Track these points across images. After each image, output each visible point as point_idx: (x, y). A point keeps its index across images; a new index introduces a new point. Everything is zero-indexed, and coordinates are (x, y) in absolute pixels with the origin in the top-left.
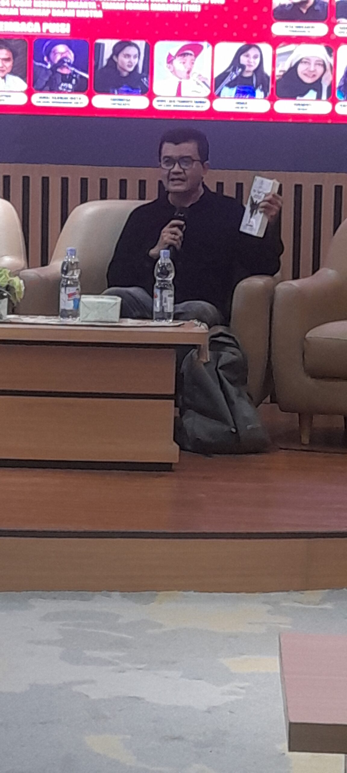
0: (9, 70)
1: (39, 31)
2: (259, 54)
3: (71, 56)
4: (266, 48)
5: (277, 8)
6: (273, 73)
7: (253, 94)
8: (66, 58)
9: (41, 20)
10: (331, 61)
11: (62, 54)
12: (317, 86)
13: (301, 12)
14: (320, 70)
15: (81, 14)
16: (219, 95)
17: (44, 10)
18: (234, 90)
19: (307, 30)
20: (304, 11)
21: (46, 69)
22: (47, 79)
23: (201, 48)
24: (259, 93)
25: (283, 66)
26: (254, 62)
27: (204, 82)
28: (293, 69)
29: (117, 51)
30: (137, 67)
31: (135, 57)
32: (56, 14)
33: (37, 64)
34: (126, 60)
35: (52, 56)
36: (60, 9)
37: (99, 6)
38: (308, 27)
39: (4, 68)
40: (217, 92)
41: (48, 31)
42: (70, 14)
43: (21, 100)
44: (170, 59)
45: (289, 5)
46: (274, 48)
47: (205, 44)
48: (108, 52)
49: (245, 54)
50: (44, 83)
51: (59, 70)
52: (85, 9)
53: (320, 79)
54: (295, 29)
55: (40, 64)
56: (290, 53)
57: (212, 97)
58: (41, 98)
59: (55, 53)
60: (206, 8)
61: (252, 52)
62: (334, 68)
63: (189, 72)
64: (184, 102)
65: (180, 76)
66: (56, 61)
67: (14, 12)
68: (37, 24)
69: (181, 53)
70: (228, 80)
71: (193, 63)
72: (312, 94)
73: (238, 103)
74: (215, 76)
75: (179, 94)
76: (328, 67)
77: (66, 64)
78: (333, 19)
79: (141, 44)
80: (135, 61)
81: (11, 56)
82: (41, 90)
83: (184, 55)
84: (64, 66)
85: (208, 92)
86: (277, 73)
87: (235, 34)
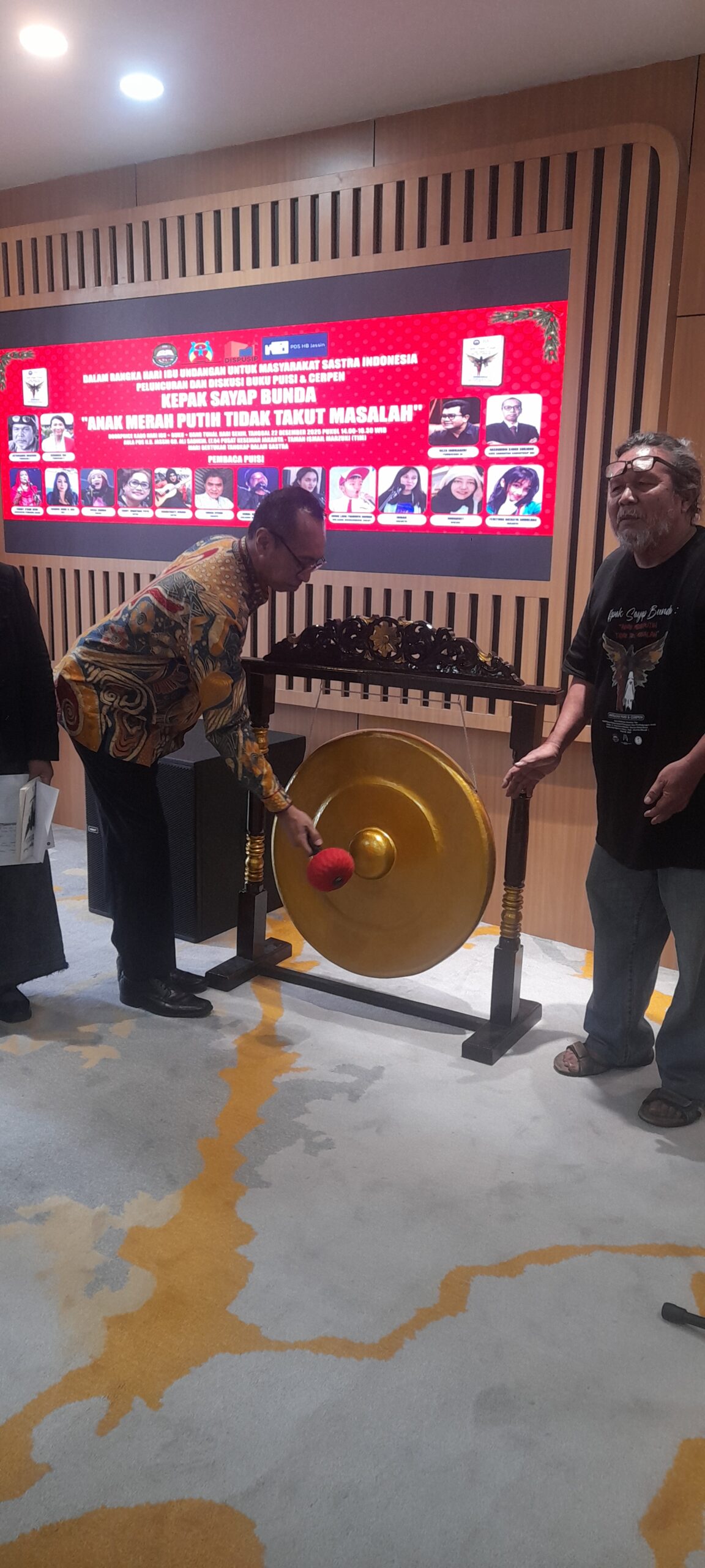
0: (221, 493)
1: (241, 461)
2: (416, 475)
3: (265, 481)
4: (423, 470)
5: (432, 434)
6: (429, 491)
7: (411, 511)
8: (262, 483)
9: (242, 453)
10: (482, 479)
11: (259, 479)
12: (468, 502)
13: (455, 437)
14: (471, 488)
15: (272, 447)
16: (382, 511)
17: (245, 445)
18: (395, 507)
19: (459, 453)
20: (457, 436)
21: (247, 491)
22: (248, 500)
23: (367, 472)
24: (417, 509)
25: (438, 485)
26: (412, 482)
27: (370, 500)
28: (447, 488)
29: (300, 475)
30: (316, 488)
31: (314, 480)
32: (253, 447)
33: (241, 487)
34: (307, 484)
35: (251, 481)
36: (257, 443)
37: (286, 440)
38: (461, 450)
39: (217, 492)
40: (380, 509)
41: (248, 462)
42: (264, 447)
43: (229, 516)
44: (342, 482)
45: (444, 431)
46: (430, 470)
47: (370, 468)
48: (293, 478)
49: (405, 476)
50: (246, 503)
51: (257, 492)
52: (275, 443)
53: (472, 495)
54: (448, 452)
55: (243, 488)
56: (445, 473)
57: (376, 513)
58: (244, 514)
59: (254, 479)
60: (372, 437)
61: (411, 473)
62: (484, 486)
63: (357, 492)
64: (354, 517)
65: (351, 496)
66: (255, 485)
67: (223, 448)
68: (240, 457)
69: (351, 476)
70: (390, 498)
71: (361, 484)
72: (464, 510)
73: (398, 517)
74: (380, 494)
75: (349, 510)
76: (479, 485)
77: (262, 488)
78: (484, 443)
79: (319, 470)
80: (314, 484)
81: (222, 482)
82: (244, 509)
83: (354, 477)
84: (261, 489)
85: (372, 508)
86: (433, 491)
87: (396, 459)
